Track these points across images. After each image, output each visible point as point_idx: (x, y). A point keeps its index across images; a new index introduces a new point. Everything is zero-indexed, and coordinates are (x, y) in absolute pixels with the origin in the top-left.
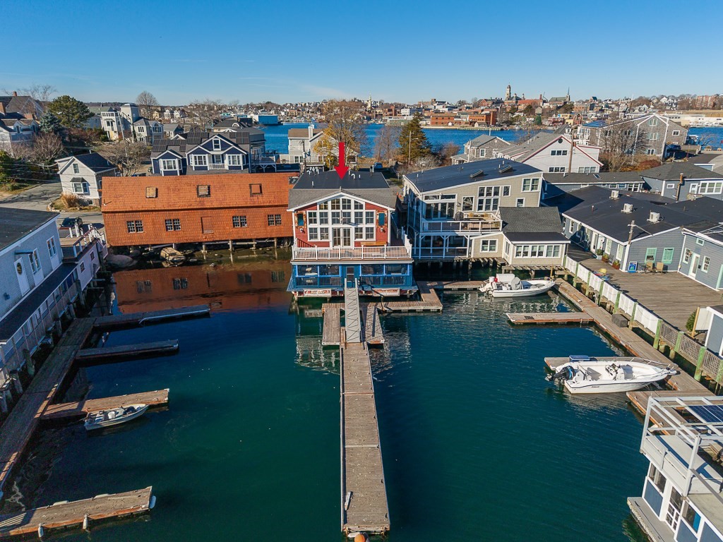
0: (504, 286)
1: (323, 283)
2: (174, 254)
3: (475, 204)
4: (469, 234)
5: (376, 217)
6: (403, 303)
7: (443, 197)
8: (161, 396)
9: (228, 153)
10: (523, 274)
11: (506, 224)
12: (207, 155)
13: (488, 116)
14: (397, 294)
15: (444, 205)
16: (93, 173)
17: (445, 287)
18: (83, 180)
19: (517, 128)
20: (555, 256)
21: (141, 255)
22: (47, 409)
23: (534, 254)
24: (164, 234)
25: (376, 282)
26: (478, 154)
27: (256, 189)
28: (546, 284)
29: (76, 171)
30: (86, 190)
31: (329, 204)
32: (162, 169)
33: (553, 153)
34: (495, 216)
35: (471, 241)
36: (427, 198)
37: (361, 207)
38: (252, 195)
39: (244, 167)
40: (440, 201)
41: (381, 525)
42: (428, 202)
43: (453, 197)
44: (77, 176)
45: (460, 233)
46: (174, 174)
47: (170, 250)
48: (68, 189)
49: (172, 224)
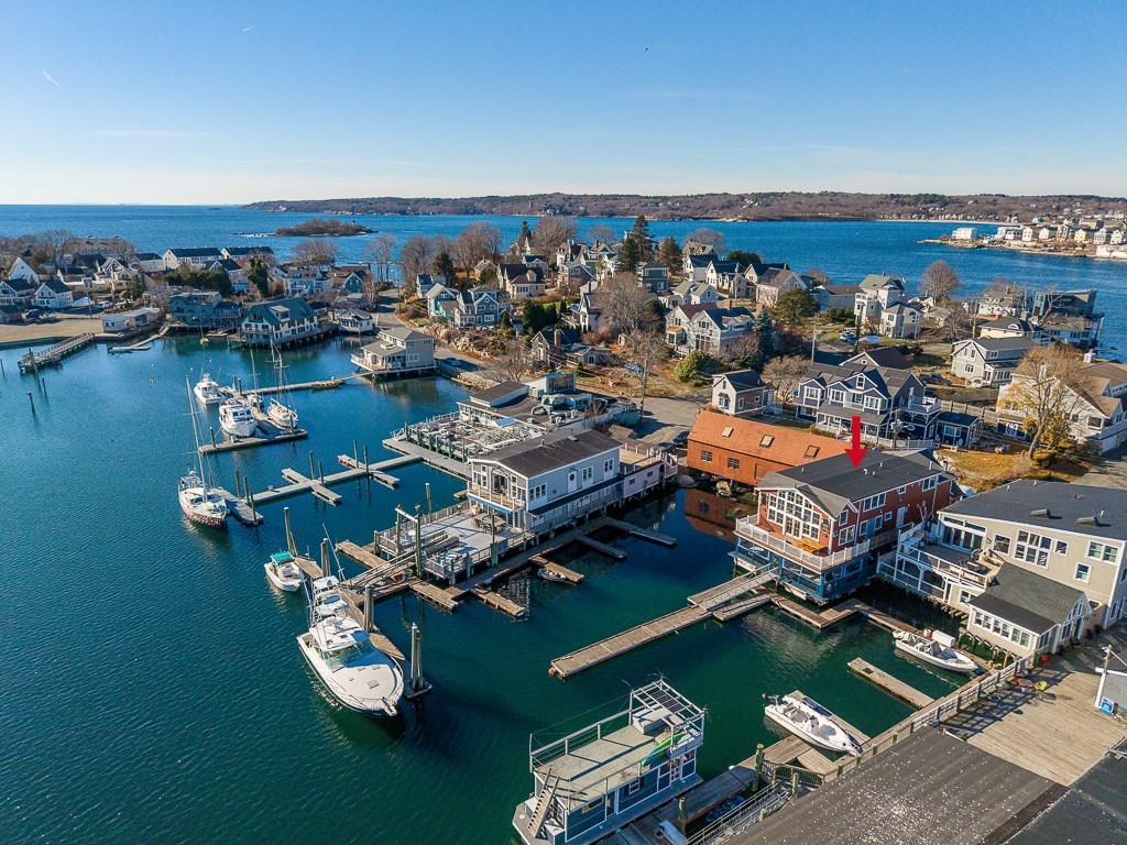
1: (756, 559)
2: (724, 489)
3: (1012, 549)
4: (948, 577)
7: (968, 525)
8: (576, 577)
11: (997, 583)
12: (845, 393)
14: (803, 597)
15: (968, 535)
16: (735, 392)
17: (870, 616)
18: (727, 396)
20: (1023, 643)
21: (705, 479)
22: (537, 558)
24: (726, 468)
28: (968, 663)
29: (724, 387)
30: (727, 404)
31: (787, 494)
32: (805, 397)
35: (949, 585)
36: (946, 519)
37: (810, 507)
38: (805, 456)
40: (963, 528)
42: (948, 524)
43: (983, 529)
44: (725, 392)
45: (937, 571)
46: (814, 403)
47: (724, 484)
48: (715, 402)
49: (733, 463)
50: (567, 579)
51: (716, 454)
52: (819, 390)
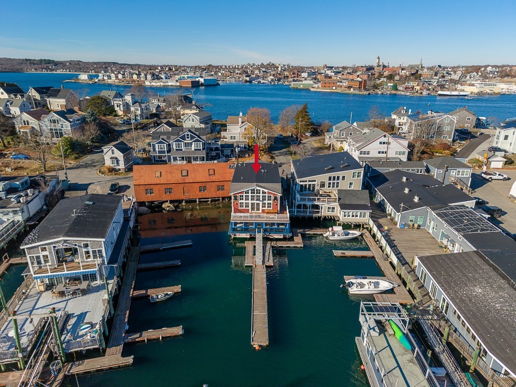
0: (335, 234)
1: (245, 230)
2: (169, 206)
3: (327, 185)
4: (321, 204)
5: (272, 198)
6: (284, 242)
7: (309, 181)
8: (178, 289)
9: (194, 141)
10: (347, 226)
11: (340, 199)
12: (182, 143)
13: (360, 83)
14: (282, 237)
15: (310, 185)
16: (122, 155)
17: (306, 233)
18: (116, 158)
19: (380, 93)
20: (364, 217)
21: (151, 205)
22: (134, 293)
23: (353, 216)
24: (164, 195)
25: (271, 231)
26: (340, 135)
27: (212, 172)
28: (357, 233)
29: (113, 153)
30: (118, 163)
31: (250, 191)
32: (157, 149)
33: (381, 143)
34: (335, 193)
35: (322, 207)
36: (300, 182)
37: (265, 193)
38: (210, 175)
39: (203, 149)
40: (308, 183)
41: (265, 343)
42: (301, 183)
43: (315, 181)
44: (113, 156)
45: (316, 203)
46: (164, 152)
47: (168, 204)
48: (108, 163)
49: (169, 191)
50: (175, 293)
51: (156, 189)
52: (165, 145)
